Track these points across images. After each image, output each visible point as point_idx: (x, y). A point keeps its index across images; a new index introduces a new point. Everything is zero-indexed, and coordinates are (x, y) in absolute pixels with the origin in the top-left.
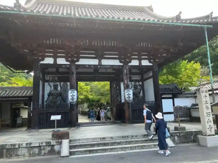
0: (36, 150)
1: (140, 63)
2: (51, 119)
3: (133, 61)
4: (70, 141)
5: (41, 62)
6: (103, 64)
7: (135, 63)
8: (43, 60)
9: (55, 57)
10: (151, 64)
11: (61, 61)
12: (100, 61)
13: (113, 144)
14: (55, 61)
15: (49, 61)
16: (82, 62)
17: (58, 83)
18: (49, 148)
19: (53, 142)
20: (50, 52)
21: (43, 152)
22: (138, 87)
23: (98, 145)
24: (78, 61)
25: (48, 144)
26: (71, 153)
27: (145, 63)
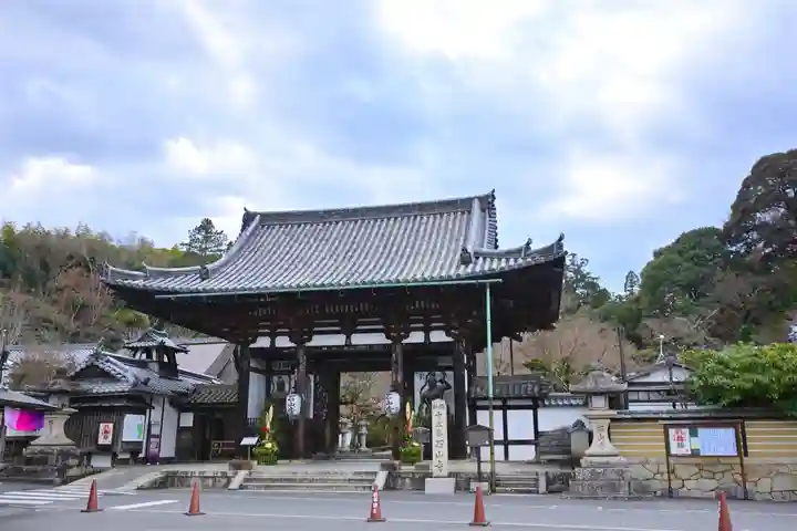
0: (210, 482)
1: (427, 337)
2: (242, 443)
3: (412, 334)
4: (251, 473)
5: (252, 346)
6: (353, 343)
7: (417, 337)
8: (254, 341)
9: (273, 336)
10: (450, 339)
11: (283, 342)
12: (348, 337)
13: (301, 481)
14: (273, 342)
15: (263, 342)
16: (318, 341)
17: (285, 378)
18: (224, 481)
19: (230, 474)
20: (264, 327)
21: (218, 484)
22: (439, 384)
23: (281, 480)
24: (310, 340)
25: (224, 475)
26: (241, 487)
27: (438, 337)
